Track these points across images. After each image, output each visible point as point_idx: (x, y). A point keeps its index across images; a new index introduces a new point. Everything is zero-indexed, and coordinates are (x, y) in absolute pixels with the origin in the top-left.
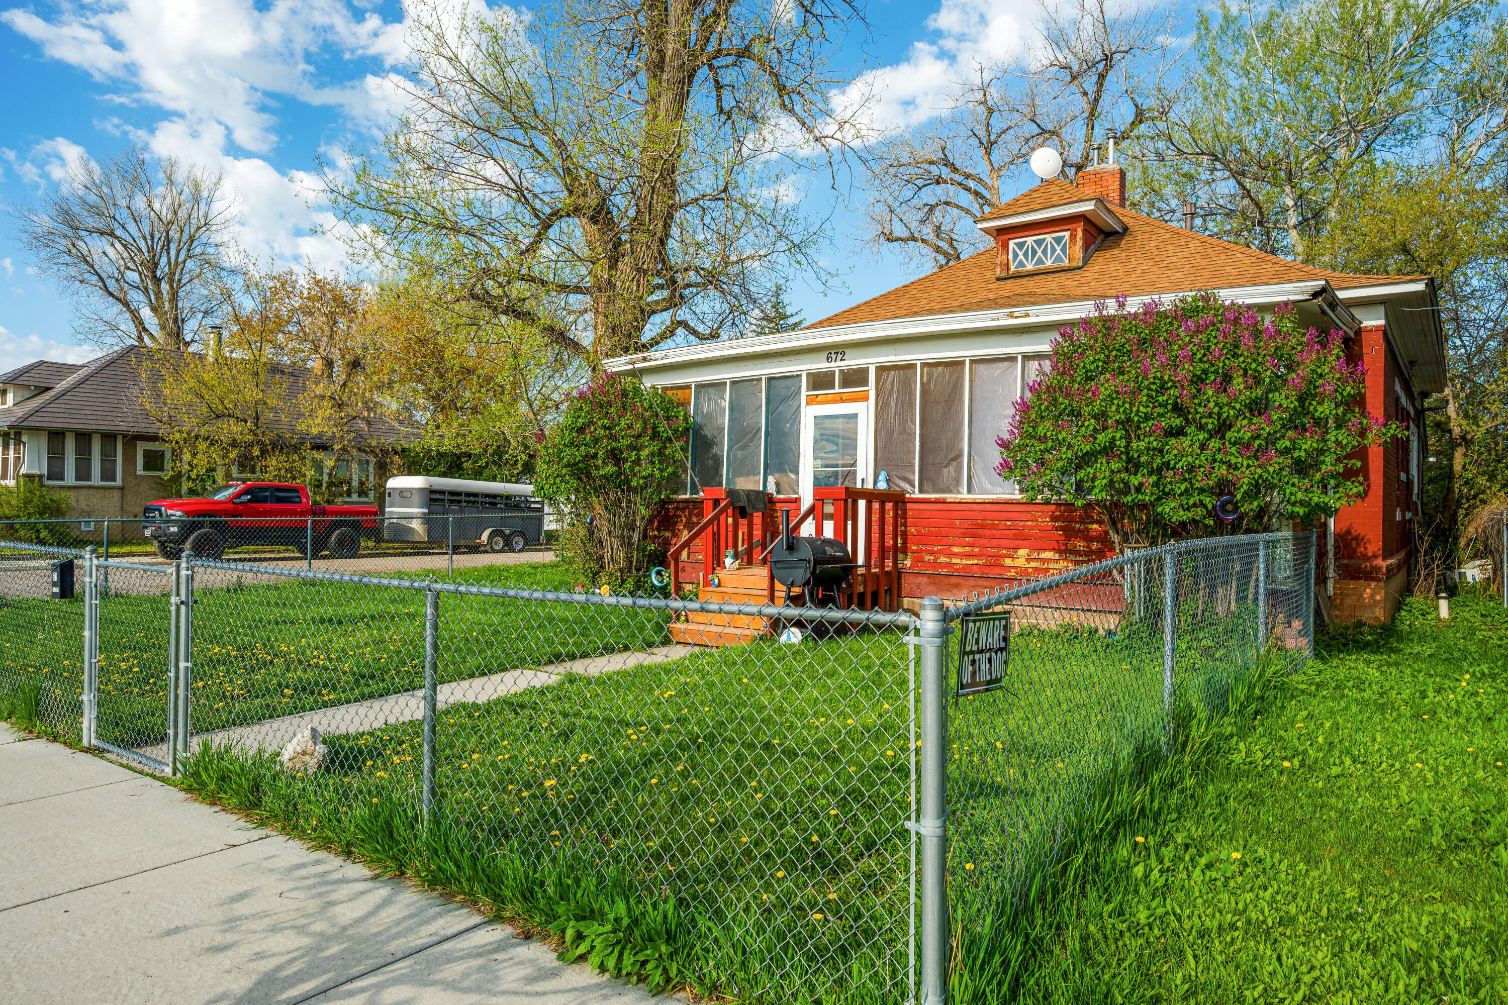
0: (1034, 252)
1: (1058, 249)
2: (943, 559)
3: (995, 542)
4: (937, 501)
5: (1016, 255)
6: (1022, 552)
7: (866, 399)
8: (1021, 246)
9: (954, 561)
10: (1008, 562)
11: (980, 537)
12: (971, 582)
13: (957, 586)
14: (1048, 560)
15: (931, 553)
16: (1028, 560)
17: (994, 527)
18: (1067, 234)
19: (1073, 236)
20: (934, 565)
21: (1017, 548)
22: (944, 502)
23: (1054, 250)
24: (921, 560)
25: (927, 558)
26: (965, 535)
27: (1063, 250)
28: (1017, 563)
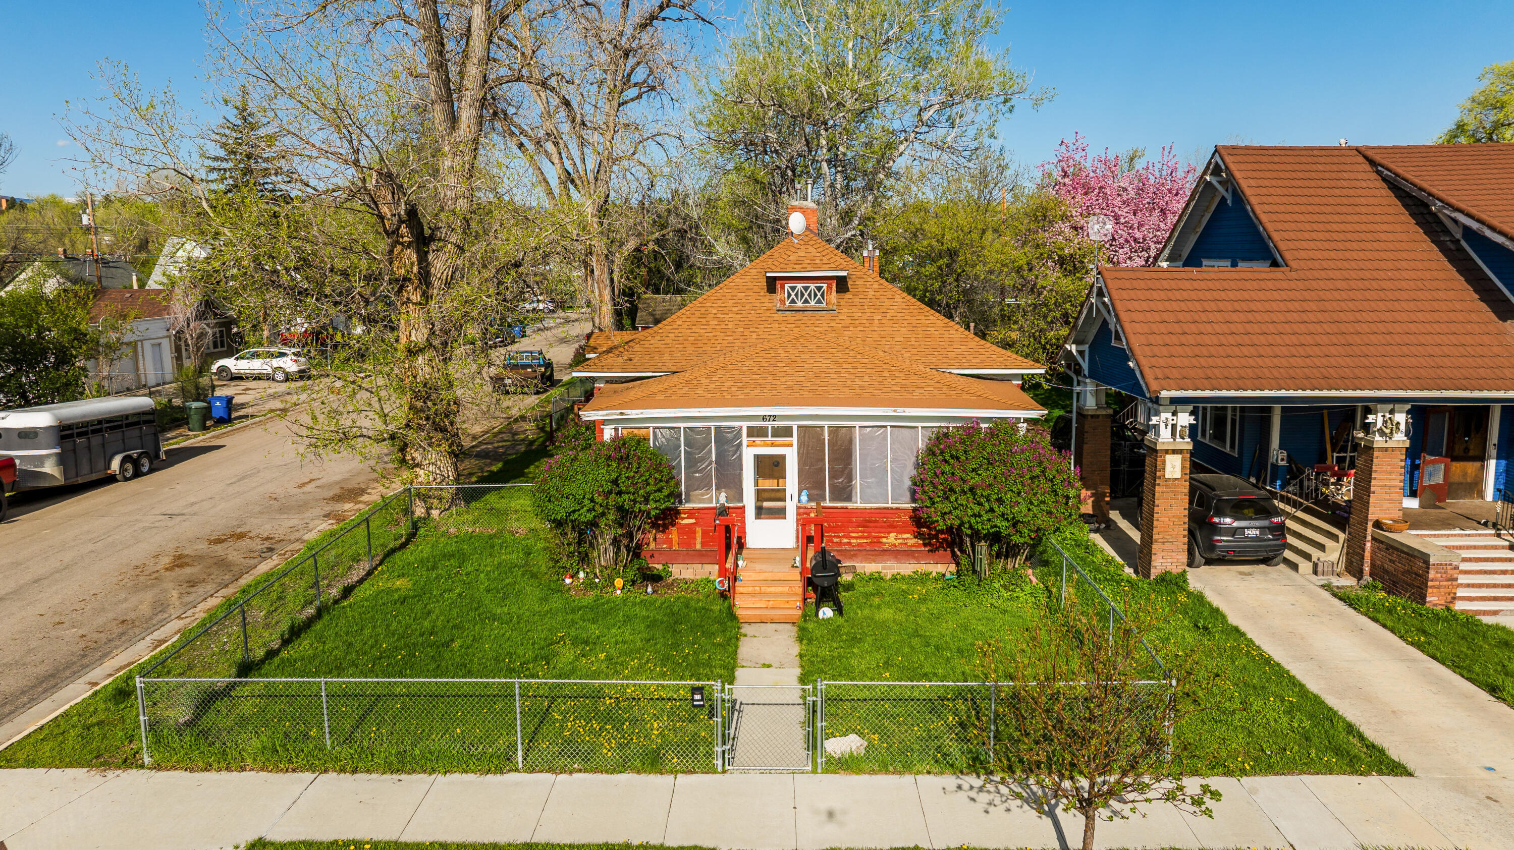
0: (802, 295)
1: (819, 295)
2: (845, 541)
3: (877, 530)
4: (842, 508)
5: (789, 295)
6: (893, 535)
7: (791, 445)
8: (793, 288)
9: (852, 541)
10: (884, 540)
11: (868, 527)
12: (864, 553)
13: (854, 555)
14: (907, 539)
15: (838, 537)
16: (896, 539)
17: (876, 521)
18: (825, 286)
19: (829, 288)
20: (840, 544)
21: (889, 533)
22: (847, 508)
23: (816, 295)
24: (832, 541)
25: (835, 540)
26: (859, 526)
27: (822, 295)
28: (889, 541)
